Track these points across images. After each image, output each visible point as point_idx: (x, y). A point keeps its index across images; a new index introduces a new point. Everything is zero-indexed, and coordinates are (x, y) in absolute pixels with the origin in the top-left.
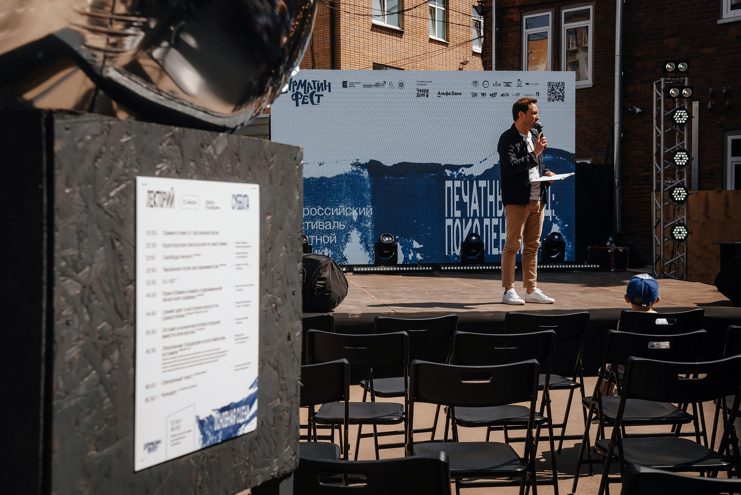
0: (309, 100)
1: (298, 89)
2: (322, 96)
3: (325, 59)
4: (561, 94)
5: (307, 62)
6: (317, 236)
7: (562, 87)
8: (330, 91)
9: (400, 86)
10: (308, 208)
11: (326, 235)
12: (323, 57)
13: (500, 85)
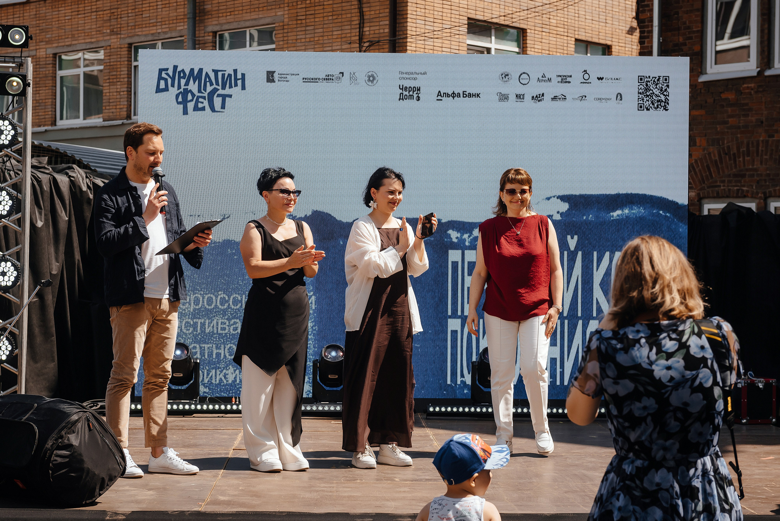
0: (206, 103)
1: (187, 84)
2: (230, 96)
3: (381, 11)
4: (663, 98)
5: (352, 17)
6: (214, 346)
7: (665, 84)
8: (243, 88)
9: (369, 80)
10: (201, 294)
11: (231, 343)
12: (378, 8)
13: (550, 80)
